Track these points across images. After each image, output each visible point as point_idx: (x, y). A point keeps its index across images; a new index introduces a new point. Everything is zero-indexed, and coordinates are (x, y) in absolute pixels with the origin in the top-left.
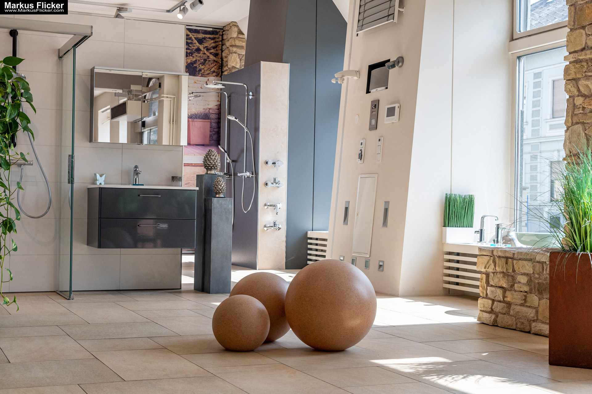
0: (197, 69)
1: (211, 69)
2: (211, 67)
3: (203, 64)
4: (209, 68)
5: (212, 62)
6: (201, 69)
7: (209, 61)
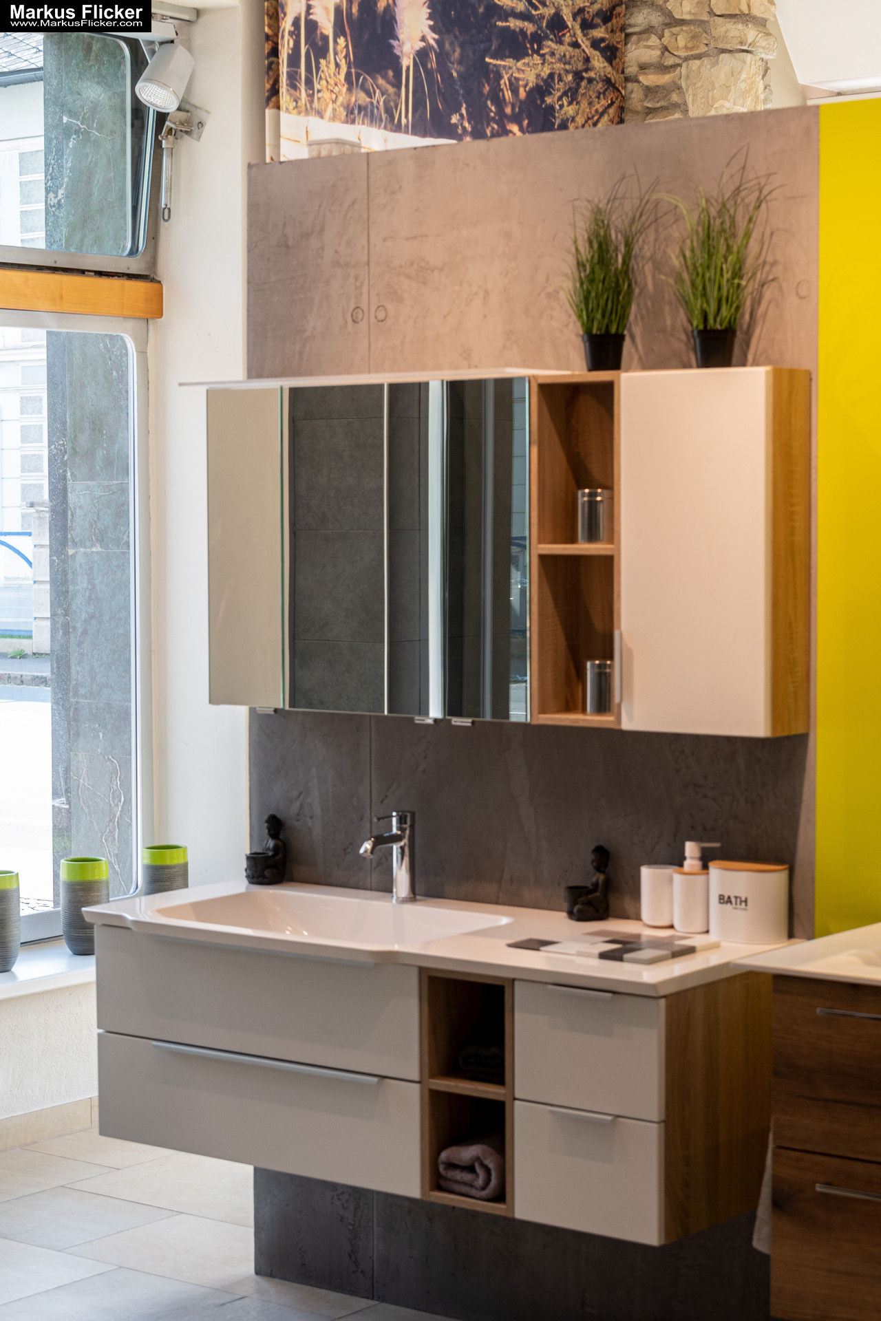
0: (554, 117)
1: (598, 121)
2: (597, 111)
3: (572, 94)
4: (589, 119)
5: (600, 86)
6: (568, 119)
7: (590, 80)
